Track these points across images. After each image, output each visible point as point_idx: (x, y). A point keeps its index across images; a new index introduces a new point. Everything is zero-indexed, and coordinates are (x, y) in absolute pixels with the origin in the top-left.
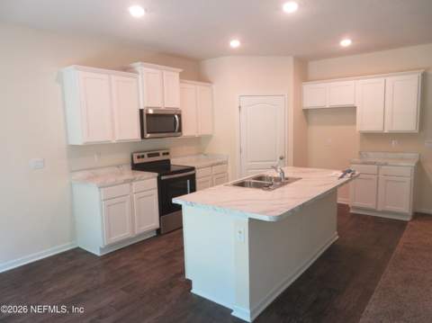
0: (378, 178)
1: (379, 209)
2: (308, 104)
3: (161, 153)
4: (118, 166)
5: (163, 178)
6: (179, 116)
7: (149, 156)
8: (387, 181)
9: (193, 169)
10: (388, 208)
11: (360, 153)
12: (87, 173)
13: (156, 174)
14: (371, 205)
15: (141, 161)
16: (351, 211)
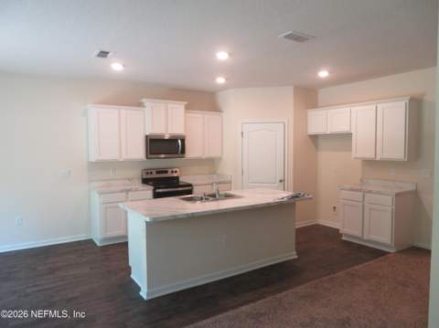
0: (363, 206)
1: (365, 238)
2: (313, 130)
3: (170, 171)
4: (129, 180)
5: (158, 191)
6: (183, 141)
7: (158, 173)
8: (371, 209)
9: (191, 185)
10: (373, 237)
11: (361, 180)
12: (104, 183)
13: (152, 188)
14: (357, 233)
15: (149, 176)
16: (344, 238)
